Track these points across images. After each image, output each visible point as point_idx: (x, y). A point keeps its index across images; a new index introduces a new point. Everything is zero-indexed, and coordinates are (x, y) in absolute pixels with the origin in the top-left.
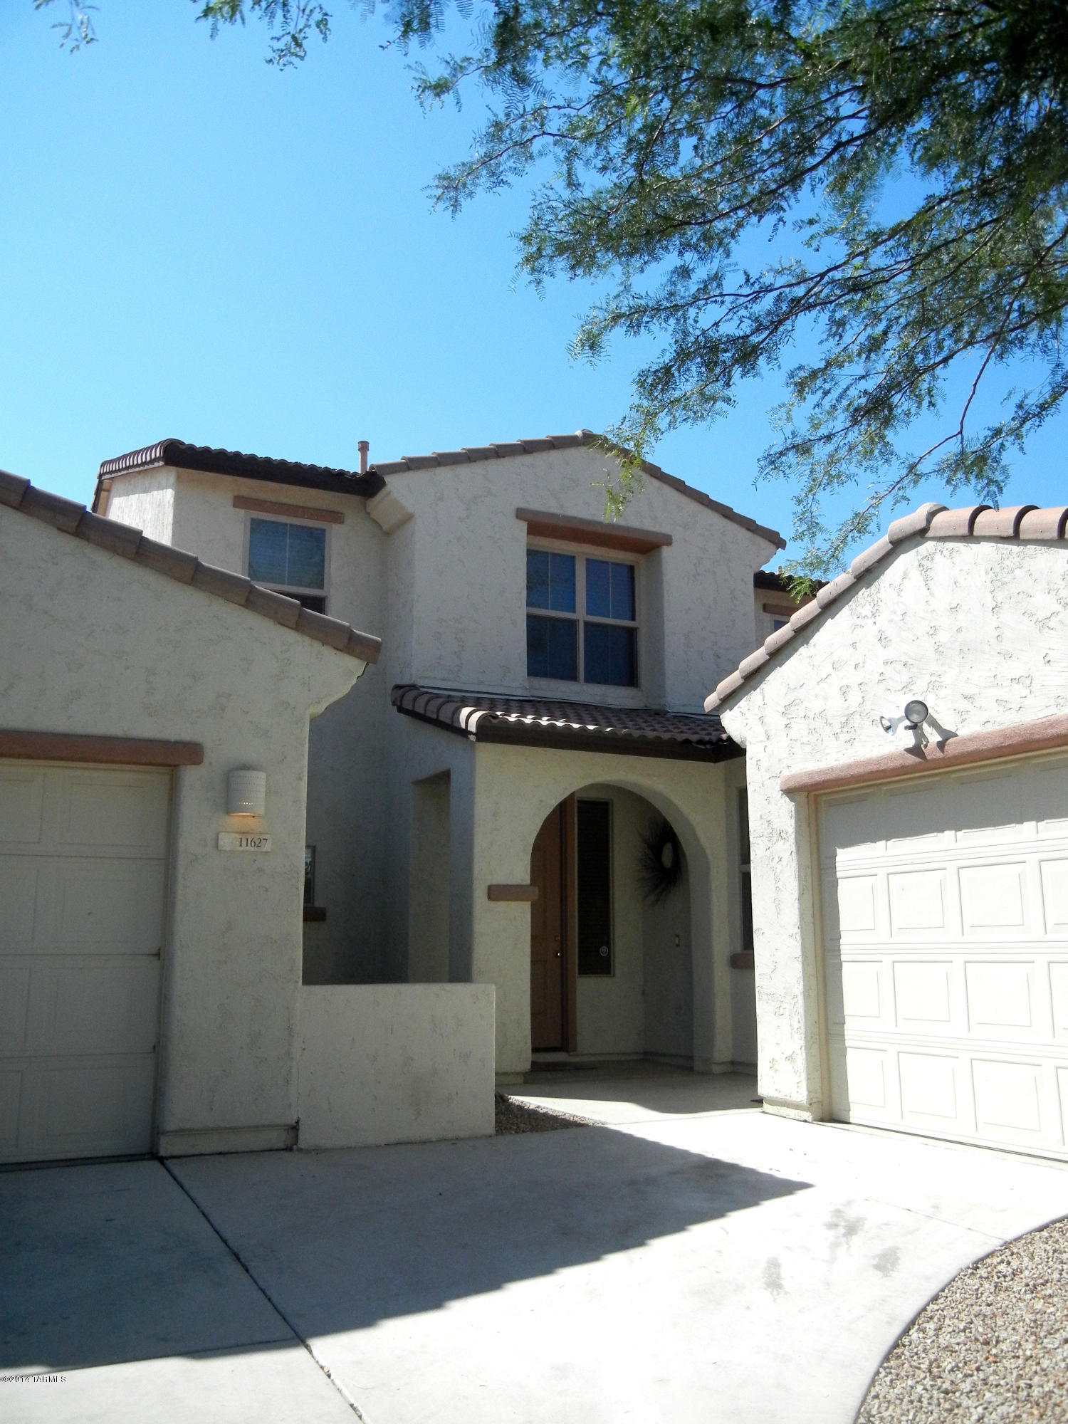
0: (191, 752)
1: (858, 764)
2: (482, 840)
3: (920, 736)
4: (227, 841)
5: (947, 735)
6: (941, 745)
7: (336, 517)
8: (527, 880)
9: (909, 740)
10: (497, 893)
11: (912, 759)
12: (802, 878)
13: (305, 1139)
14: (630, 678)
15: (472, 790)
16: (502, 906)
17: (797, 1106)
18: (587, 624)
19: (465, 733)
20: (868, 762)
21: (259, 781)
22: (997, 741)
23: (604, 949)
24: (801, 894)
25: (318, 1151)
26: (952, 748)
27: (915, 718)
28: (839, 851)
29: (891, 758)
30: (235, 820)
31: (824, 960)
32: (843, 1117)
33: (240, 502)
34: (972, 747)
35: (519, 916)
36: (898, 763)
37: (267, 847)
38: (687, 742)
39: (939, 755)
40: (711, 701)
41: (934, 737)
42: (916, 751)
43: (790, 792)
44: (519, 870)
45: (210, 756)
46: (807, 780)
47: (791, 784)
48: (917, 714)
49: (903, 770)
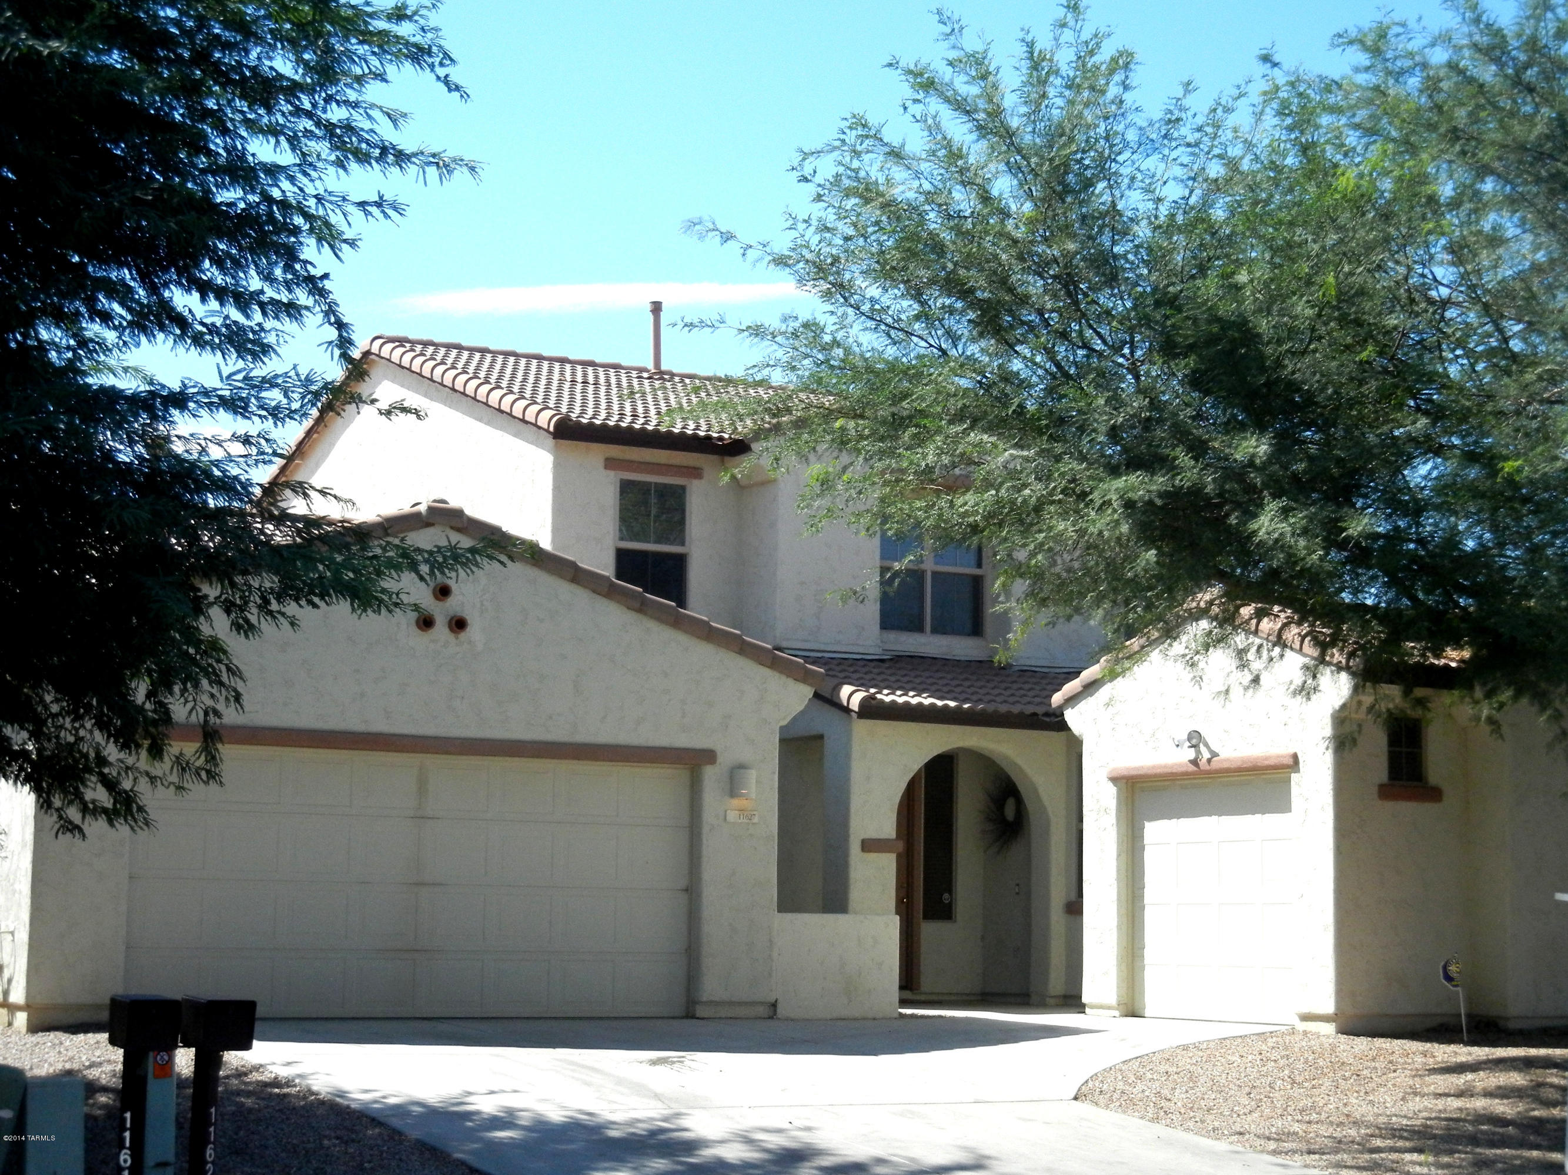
0: (708, 756)
1: (1160, 767)
2: (856, 802)
3: (1198, 752)
4: (732, 816)
5: (1214, 754)
6: (1209, 761)
7: (695, 473)
8: (892, 834)
9: (1191, 754)
10: (869, 846)
11: (1192, 768)
12: (1120, 843)
13: (781, 1011)
14: (976, 629)
15: (848, 756)
16: (873, 856)
17: (1109, 1008)
18: (935, 574)
19: (847, 710)
20: (1165, 766)
21: (752, 775)
22: (1239, 764)
23: (946, 896)
24: (1119, 855)
25: (787, 1019)
26: (1216, 764)
27: (1194, 742)
28: (1147, 824)
29: (1180, 765)
30: (735, 802)
31: (1133, 902)
32: (1140, 1013)
33: (610, 464)
34: (1226, 765)
35: (886, 865)
36: (1184, 769)
37: (756, 820)
38: (1035, 714)
39: (1208, 768)
40: (1057, 699)
41: (1206, 755)
42: (1194, 762)
43: (1114, 780)
44: (886, 826)
45: (720, 759)
46: (1126, 773)
47: (1115, 774)
48: (1195, 739)
49: (1186, 774)
